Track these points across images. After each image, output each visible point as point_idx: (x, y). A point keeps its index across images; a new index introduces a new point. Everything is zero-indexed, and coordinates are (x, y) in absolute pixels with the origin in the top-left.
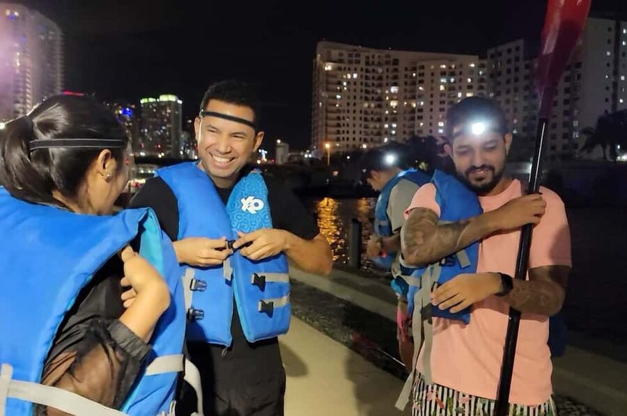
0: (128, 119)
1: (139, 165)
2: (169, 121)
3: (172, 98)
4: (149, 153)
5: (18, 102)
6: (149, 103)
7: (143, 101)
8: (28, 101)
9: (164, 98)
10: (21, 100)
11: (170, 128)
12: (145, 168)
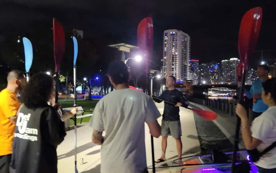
0: (216, 69)
1: (221, 88)
2: (234, 69)
3: (236, 59)
4: (224, 83)
5: (173, 65)
6: (225, 62)
7: (223, 61)
8: (177, 64)
9: (231, 59)
10: (175, 64)
11: (234, 72)
12: (223, 89)
